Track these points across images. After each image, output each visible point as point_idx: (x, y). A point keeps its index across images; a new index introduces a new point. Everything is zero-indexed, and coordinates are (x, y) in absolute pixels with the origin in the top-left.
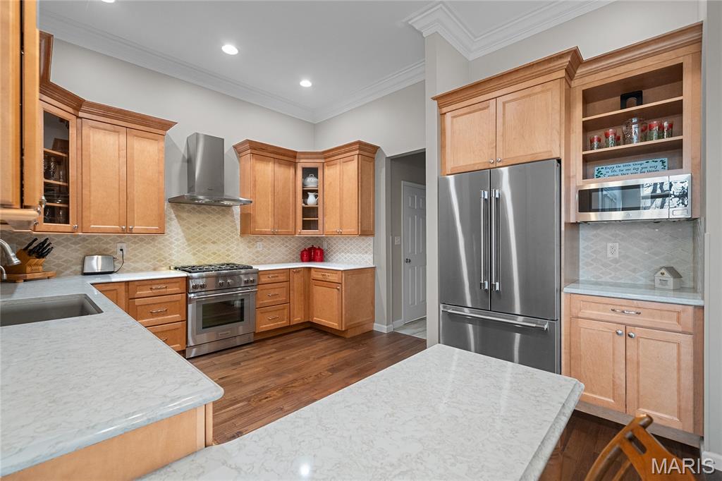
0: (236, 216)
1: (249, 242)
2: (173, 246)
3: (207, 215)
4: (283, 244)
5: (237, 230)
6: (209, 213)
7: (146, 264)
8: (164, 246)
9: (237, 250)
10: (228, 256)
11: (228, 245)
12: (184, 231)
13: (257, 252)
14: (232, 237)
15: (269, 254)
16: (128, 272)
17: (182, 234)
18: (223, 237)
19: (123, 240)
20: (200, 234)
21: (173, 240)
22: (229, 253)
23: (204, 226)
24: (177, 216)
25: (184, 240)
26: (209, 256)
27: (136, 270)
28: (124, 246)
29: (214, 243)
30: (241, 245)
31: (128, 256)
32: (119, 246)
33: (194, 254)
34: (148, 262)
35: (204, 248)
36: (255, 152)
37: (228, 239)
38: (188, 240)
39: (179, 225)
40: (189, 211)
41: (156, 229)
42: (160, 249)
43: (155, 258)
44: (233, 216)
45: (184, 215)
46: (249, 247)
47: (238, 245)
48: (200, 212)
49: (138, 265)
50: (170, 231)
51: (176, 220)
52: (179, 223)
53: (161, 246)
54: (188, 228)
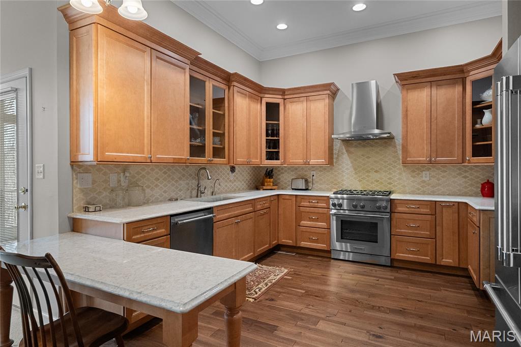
0: (398, 147)
1: (414, 171)
2: (344, 174)
3: (371, 148)
4: (460, 174)
5: (399, 159)
6: (372, 146)
7: (327, 186)
8: (338, 174)
9: (399, 179)
10: (390, 183)
11: (390, 174)
12: (352, 162)
13: (424, 182)
14: (395, 167)
15: (439, 185)
16: (317, 190)
17: (351, 165)
18: (385, 167)
19: (314, 169)
20: (364, 165)
21: (344, 169)
22: (391, 181)
23: (368, 157)
24: (346, 151)
25: (353, 170)
26: (372, 183)
27: (321, 190)
28: (314, 173)
29: (376, 171)
30: (404, 174)
31: (317, 180)
32: (312, 173)
33: (360, 181)
34: (328, 184)
35: (368, 176)
36: (405, 82)
37: (390, 169)
38: (355, 169)
39: (348, 158)
40: (356, 146)
41: (322, 162)
42: (336, 176)
43: (332, 182)
44: (395, 147)
45: (352, 149)
46: (414, 177)
47: (400, 174)
48: (364, 146)
49: (323, 186)
50: (342, 162)
51: (346, 154)
52: (348, 156)
53: (336, 173)
54: (355, 160)
